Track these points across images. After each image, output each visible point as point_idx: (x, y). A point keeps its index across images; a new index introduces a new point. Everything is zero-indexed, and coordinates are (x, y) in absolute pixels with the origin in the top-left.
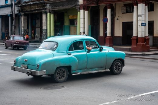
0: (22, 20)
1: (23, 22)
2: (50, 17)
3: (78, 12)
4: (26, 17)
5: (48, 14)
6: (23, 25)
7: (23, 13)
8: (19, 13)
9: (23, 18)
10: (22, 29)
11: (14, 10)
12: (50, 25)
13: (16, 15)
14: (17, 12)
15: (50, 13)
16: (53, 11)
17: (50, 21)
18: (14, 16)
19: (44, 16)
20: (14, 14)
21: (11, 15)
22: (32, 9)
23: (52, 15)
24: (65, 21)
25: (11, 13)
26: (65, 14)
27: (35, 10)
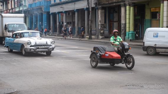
0: (99, 14)
1: (100, 16)
2: (130, 10)
3: (162, 4)
4: (104, 10)
5: (128, 7)
6: (100, 19)
7: (100, 6)
8: (96, 6)
9: (99, 12)
10: (99, 23)
11: (90, 3)
12: (129, 19)
13: (93, 8)
14: (93, 6)
15: (130, 5)
16: (133, 3)
17: (130, 14)
18: (90, 10)
19: (123, 9)
20: (90, 8)
21: (88, 9)
22: (110, 2)
23: (132, 8)
24: (146, 14)
25: (88, 7)
26: (146, 6)
27: (113, 3)
